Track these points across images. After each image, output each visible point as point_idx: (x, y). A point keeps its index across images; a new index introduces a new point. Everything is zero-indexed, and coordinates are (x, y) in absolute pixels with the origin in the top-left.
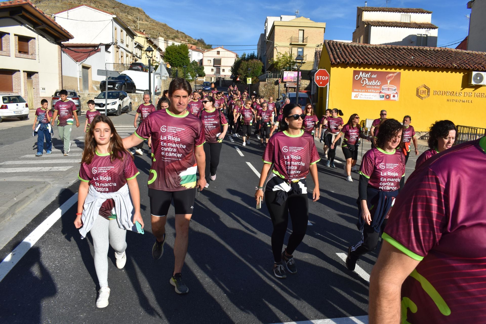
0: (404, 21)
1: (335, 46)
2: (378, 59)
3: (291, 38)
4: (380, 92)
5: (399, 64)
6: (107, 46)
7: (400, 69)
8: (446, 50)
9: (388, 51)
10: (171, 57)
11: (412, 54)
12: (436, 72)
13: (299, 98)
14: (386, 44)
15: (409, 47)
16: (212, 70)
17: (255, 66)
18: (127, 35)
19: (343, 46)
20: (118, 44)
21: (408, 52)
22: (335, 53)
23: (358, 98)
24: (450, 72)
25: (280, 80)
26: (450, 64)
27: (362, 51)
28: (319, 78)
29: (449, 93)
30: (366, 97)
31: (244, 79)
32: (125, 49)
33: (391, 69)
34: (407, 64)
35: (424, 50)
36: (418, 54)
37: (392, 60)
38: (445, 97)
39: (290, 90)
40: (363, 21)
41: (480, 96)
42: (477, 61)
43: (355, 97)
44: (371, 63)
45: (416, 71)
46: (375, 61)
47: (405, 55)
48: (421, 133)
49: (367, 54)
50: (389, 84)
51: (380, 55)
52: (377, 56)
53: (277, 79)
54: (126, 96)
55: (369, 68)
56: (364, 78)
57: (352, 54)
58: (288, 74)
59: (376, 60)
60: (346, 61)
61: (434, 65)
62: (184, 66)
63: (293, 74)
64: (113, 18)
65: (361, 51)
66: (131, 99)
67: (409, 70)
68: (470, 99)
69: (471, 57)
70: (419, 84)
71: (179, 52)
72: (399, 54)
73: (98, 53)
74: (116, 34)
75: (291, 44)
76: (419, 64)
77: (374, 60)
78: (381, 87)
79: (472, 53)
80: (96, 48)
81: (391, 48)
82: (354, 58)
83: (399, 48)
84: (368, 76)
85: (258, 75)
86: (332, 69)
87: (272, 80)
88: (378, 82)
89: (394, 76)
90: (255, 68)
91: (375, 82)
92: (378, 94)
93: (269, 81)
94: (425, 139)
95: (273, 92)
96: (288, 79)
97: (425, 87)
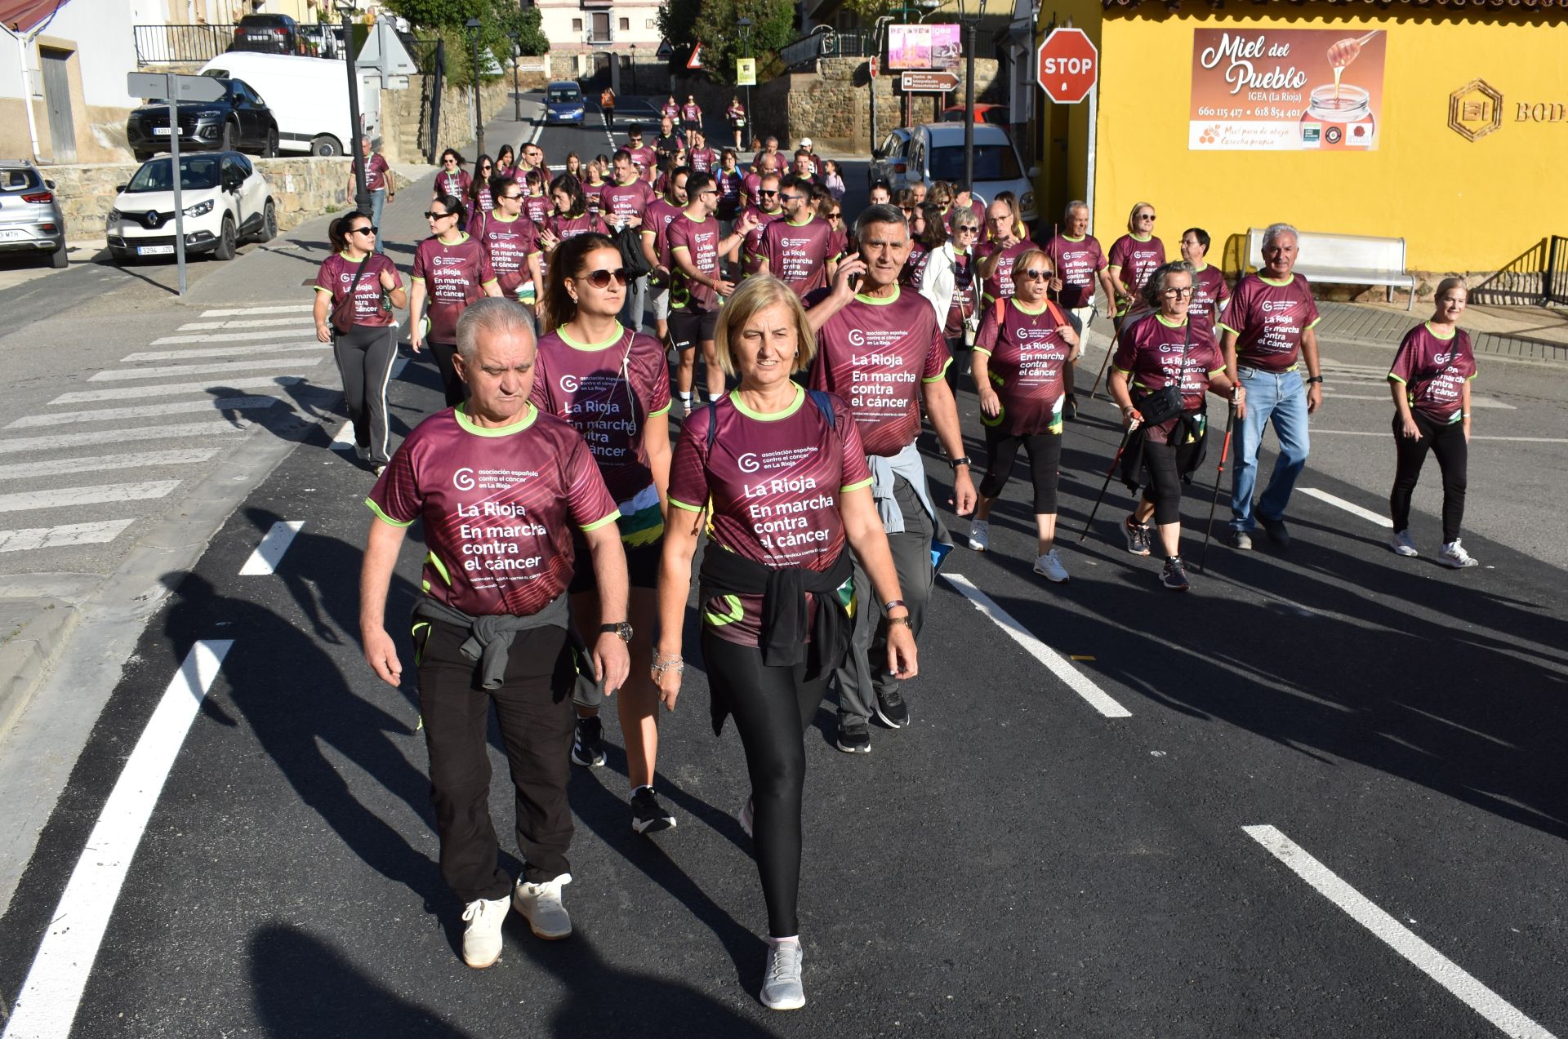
4: (1305, 117)
7: (1383, 19)
16: (578, 23)
23: (1217, 145)
28: (1057, 65)
30: (1249, 137)
31: (721, 62)
33: (1346, 20)
39: (917, 104)
43: (1202, 140)
45: (1447, 22)
50: (1342, 81)
53: (862, 59)
54: (249, 173)
55: (1256, 18)
56: (1237, 58)
58: (908, 36)
63: (929, 35)
66: (268, 179)
67: (1419, 21)
70: (1459, 78)
78: (1306, 96)
84: (1256, 51)
85: (777, 42)
86: (1107, 25)
87: (843, 67)
88: (1295, 75)
89: (1358, 48)
90: (766, 15)
91: (1282, 76)
92: (1297, 124)
93: (827, 71)
94: (1484, 303)
95: (846, 115)
96: (909, 56)
97: (1484, 89)
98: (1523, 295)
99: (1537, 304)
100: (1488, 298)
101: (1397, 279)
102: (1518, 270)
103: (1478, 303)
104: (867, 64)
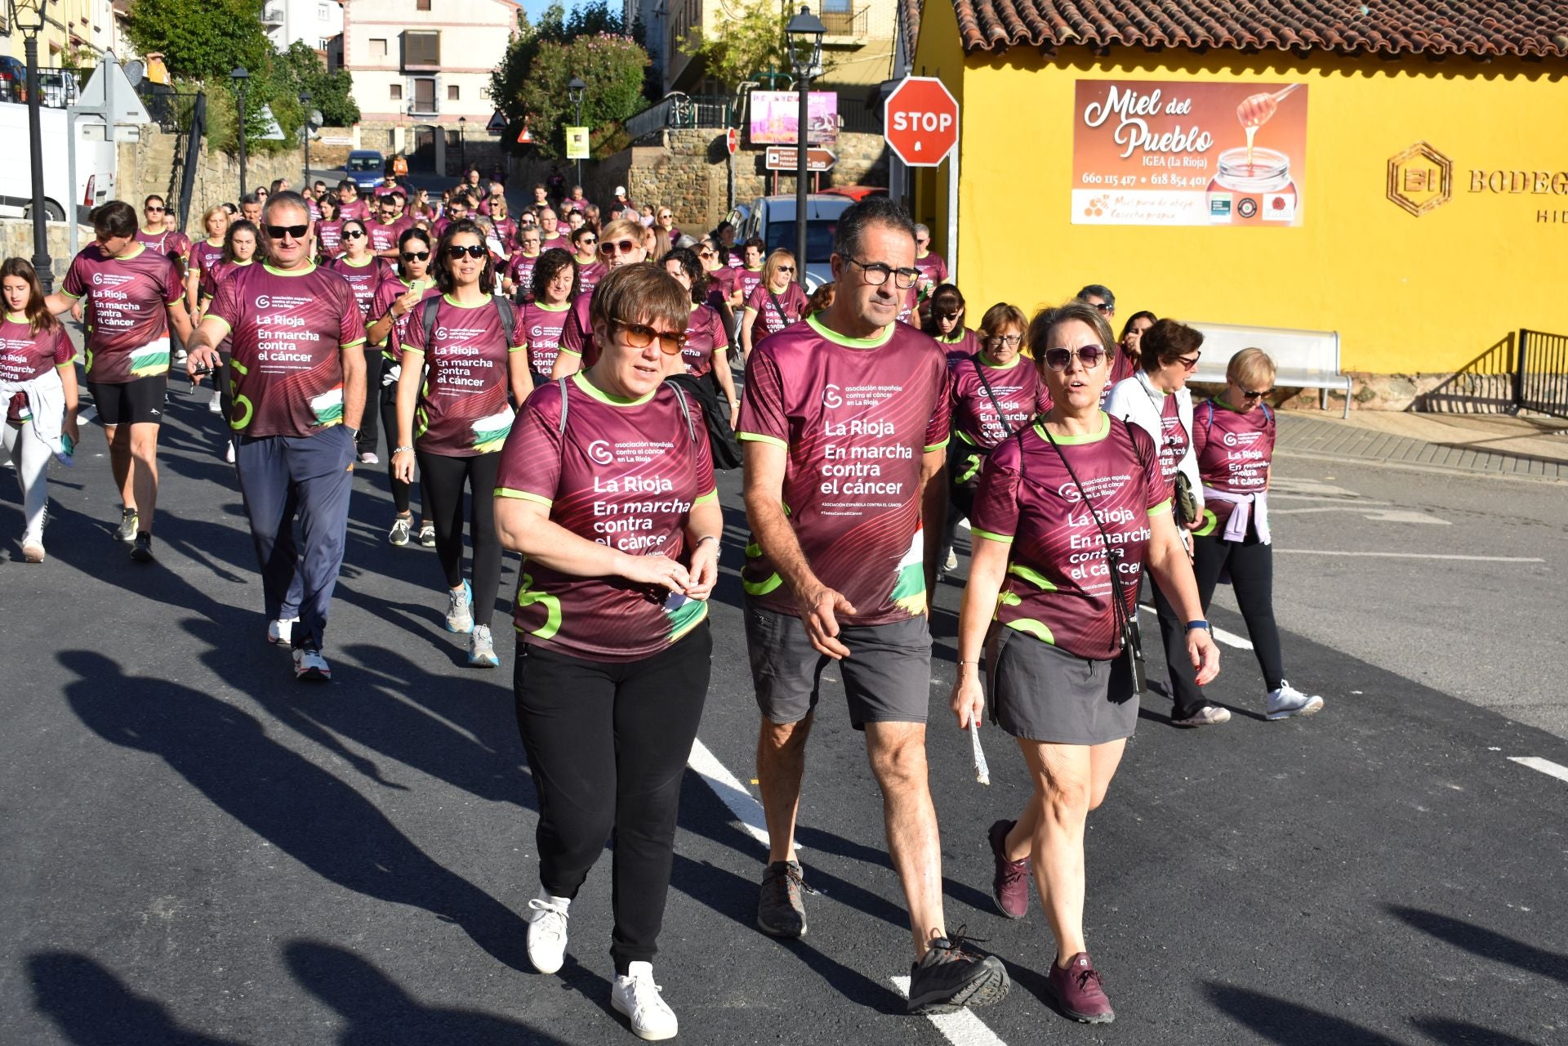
2: (1197, 19)
4: (1212, 186)
5: (1295, 46)
7: (1303, 70)
10: (167, 26)
12: (1480, 77)
13: (810, 224)
16: (396, 90)
17: (606, 68)
23: (1106, 219)
24: (1545, 76)
26: (1546, 40)
28: (909, 120)
29: (1548, 182)
30: (1142, 209)
31: (553, 133)
33: (1259, 71)
34: (1338, 45)
37: (1266, 25)
38: (1526, 203)
43: (1088, 212)
44: (1161, 42)
45: (1380, 74)
46: (1180, 33)
48: (1418, 382)
50: (1255, 144)
51: (1206, 4)
53: (718, 132)
55: (1150, 68)
56: (1128, 116)
58: (774, 105)
59: (1187, 29)
60: (1036, 34)
61: (1467, 43)
62: (237, 73)
67: (1347, 73)
70: (1400, 141)
76: (1394, 43)
77: (1173, 26)
78: (1213, 160)
82: (1077, 16)
84: (1150, 108)
85: (622, 111)
86: (970, 75)
87: (696, 139)
88: (1199, 135)
89: (1274, 104)
90: (609, 79)
91: (1183, 137)
92: (1203, 193)
93: (676, 144)
94: (1440, 411)
95: (698, 196)
96: (775, 129)
97: (1429, 154)
98: (1488, 401)
99: (1506, 412)
100: (1444, 405)
101: (1332, 380)
102: (1480, 371)
103: (1432, 411)
104: (724, 137)
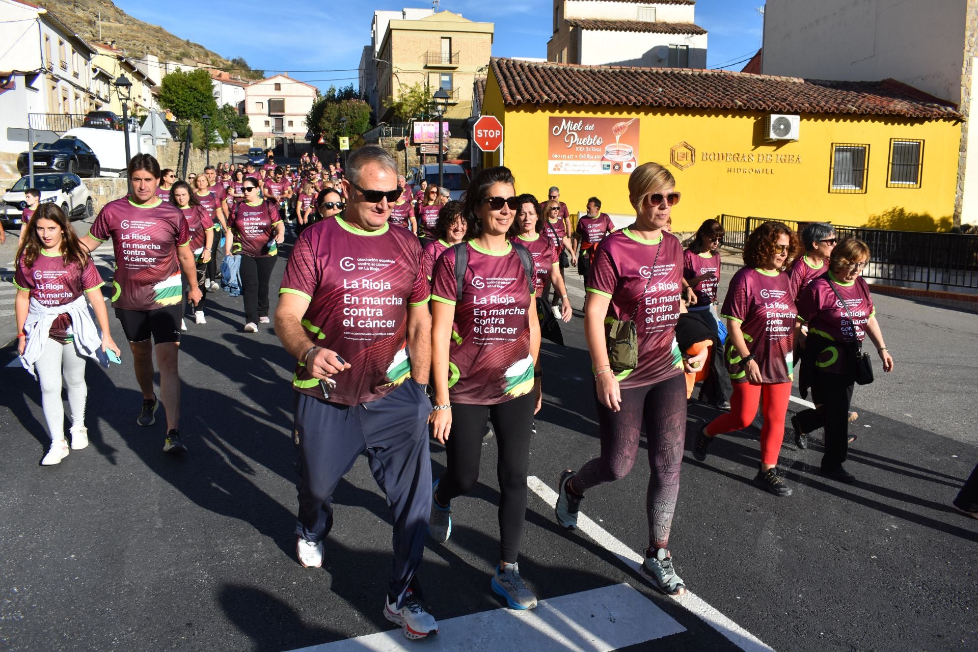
0: (645, 20)
1: (512, 69)
2: (596, 93)
3: (426, 55)
4: (603, 159)
5: (635, 103)
6: (30, 77)
7: (638, 113)
8: (722, 74)
9: (614, 78)
10: (175, 98)
11: (660, 82)
12: (705, 116)
13: (444, 174)
14: (610, 65)
15: (654, 70)
16: (267, 123)
17: (355, 113)
18: (73, 52)
19: (527, 70)
20: (54, 72)
21: (651, 79)
22: (511, 82)
23: (562, 172)
24: (730, 116)
25: (407, 141)
26: (730, 102)
27: (565, 78)
28: (483, 133)
29: (731, 157)
30: (576, 168)
31: (333, 140)
32: (71, 83)
33: (621, 113)
34: (651, 103)
35: (681, 75)
36: (672, 84)
37: (623, 95)
38: (724, 165)
39: (429, 159)
40: (566, 20)
41: (787, 161)
42: (779, 95)
43: (555, 169)
44: (582, 102)
45: (667, 115)
46: (590, 98)
47: (646, 85)
48: (684, 235)
49: (574, 84)
50: (620, 142)
51: (599, 86)
52: (594, 88)
53: (401, 138)
54: (79, 184)
55: (578, 112)
56: (570, 131)
57: (546, 84)
58: (423, 127)
59: (592, 96)
60: (533, 98)
61: (701, 103)
62: (204, 117)
63: (433, 127)
64: (41, 15)
65: (562, 79)
66: (90, 189)
67: (655, 114)
68: (769, 166)
69: (768, 86)
70: (675, 141)
71: (191, 88)
72: (636, 83)
73: (9, 92)
74: (49, 50)
75: (426, 67)
76: (673, 102)
77: (587, 96)
78: (603, 148)
79: (770, 80)
80: (5, 82)
81: (620, 72)
82: (549, 92)
83: (635, 72)
84: (579, 128)
85: (361, 130)
86: (507, 114)
87: (392, 141)
88: (598, 139)
89: (627, 126)
90: (356, 117)
91: (591, 139)
92: (599, 162)
93: (384, 143)
96: (424, 137)
97: (686, 146)
104: (403, 141)
